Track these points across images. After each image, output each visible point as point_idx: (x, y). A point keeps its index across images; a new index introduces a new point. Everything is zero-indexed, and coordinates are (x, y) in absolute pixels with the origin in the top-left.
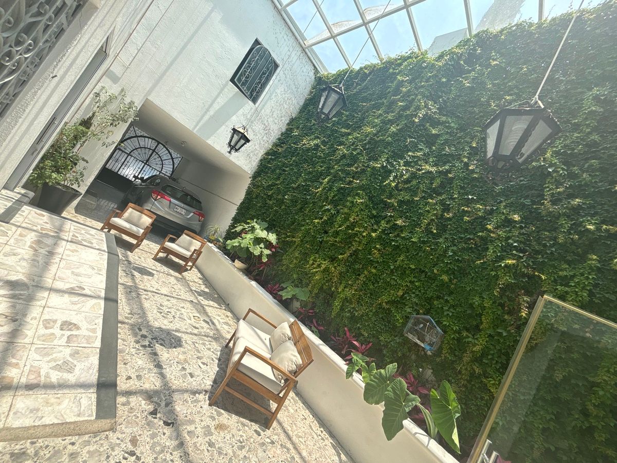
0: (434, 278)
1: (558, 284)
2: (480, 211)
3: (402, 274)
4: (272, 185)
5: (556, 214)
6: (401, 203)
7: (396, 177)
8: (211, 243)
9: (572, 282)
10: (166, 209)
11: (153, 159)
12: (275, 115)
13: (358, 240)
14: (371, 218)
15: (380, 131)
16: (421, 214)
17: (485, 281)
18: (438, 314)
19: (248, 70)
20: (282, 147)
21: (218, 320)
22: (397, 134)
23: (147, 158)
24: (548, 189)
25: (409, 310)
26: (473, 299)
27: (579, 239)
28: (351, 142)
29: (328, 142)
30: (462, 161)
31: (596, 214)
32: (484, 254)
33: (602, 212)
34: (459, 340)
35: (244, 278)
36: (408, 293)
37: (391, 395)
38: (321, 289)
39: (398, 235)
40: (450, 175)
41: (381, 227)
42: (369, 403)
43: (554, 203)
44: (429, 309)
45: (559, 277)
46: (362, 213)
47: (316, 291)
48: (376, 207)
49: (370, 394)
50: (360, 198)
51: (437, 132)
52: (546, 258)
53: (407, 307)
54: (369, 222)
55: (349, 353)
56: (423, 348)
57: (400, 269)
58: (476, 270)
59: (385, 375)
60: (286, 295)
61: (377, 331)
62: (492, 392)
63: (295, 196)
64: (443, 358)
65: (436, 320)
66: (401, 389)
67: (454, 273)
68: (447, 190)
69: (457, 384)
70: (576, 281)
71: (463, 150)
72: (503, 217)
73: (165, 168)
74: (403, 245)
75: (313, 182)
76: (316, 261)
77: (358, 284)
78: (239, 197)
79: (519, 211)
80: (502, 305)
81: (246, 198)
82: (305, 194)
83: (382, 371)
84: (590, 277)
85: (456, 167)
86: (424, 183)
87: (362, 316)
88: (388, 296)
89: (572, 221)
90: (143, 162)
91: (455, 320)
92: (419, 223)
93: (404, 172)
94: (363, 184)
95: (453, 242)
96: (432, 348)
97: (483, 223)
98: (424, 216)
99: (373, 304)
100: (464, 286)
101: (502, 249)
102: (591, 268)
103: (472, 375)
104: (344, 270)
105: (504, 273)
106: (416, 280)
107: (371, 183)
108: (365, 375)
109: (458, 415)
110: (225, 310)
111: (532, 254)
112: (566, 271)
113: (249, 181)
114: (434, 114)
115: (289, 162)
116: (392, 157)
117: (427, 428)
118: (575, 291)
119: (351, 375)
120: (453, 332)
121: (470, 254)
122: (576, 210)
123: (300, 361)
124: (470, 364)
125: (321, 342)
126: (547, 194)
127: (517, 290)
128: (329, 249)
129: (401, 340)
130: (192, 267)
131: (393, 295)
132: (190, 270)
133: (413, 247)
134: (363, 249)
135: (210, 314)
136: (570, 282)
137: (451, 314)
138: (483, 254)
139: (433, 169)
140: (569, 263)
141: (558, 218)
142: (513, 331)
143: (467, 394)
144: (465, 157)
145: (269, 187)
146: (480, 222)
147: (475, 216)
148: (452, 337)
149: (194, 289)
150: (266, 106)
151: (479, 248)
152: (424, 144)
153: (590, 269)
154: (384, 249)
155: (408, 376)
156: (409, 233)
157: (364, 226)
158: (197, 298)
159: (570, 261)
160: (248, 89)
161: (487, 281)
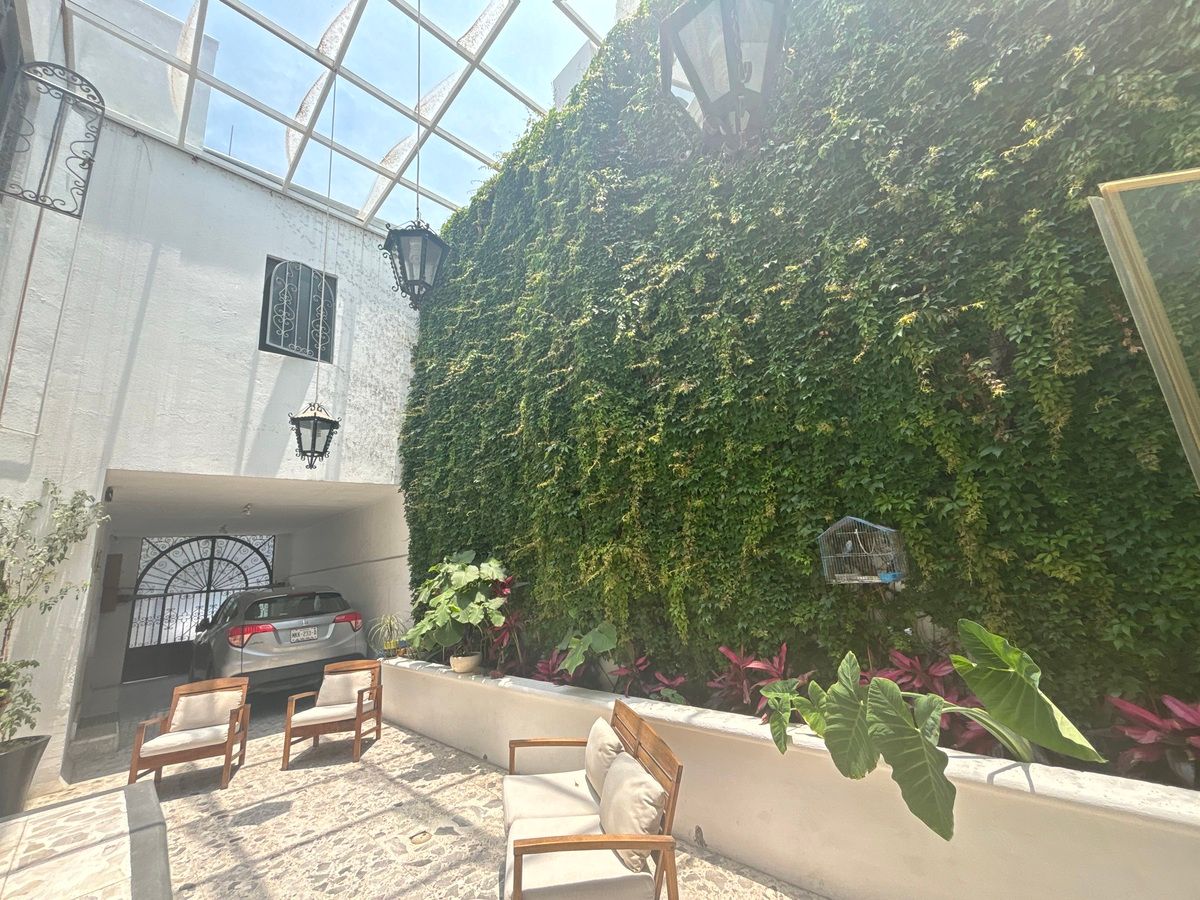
0: (806, 443)
1: (1013, 301)
2: (798, 277)
3: (749, 474)
4: (442, 478)
5: (919, 195)
6: (665, 355)
7: (627, 319)
8: (394, 656)
9: (1033, 281)
10: (276, 650)
11: (218, 574)
12: (379, 359)
13: (637, 467)
14: (633, 415)
15: (557, 268)
16: (710, 351)
17: (894, 384)
18: (862, 502)
19: (282, 313)
20: (423, 403)
21: (472, 808)
22: (585, 252)
23: (204, 579)
24: (875, 169)
25: (805, 531)
26: (899, 429)
27: (985, 205)
28: (524, 317)
29: (492, 344)
30: (715, 221)
31: (978, 151)
32: (857, 340)
33: (986, 141)
34: (930, 523)
35: (485, 684)
36: (783, 500)
37: (882, 727)
38: (632, 603)
39: (698, 412)
40: (711, 256)
41: (660, 418)
42: (856, 777)
43: (900, 181)
44: (841, 504)
45: (1005, 289)
46: (613, 416)
47: (624, 615)
48: (630, 391)
49: (849, 755)
50: (591, 393)
51: (646, 208)
52: (959, 274)
53: (799, 527)
54: (635, 423)
55: (757, 697)
56: (881, 584)
57: (740, 468)
58: (866, 376)
59: (847, 693)
60: (572, 664)
61: (779, 612)
62: (1063, 581)
63: (491, 468)
64: (929, 578)
65: (865, 514)
66: (891, 701)
67: (834, 410)
68: (724, 283)
69: (991, 610)
70: (1038, 274)
71: (705, 204)
72: (842, 259)
73: (252, 575)
74: (715, 422)
75: (507, 424)
76: (591, 557)
77: (689, 547)
78: (400, 537)
79: (859, 231)
80: (953, 405)
81: (413, 532)
82: (506, 453)
83: (836, 687)
84: (1055, 251)
85: (712, 238)
86: (680, 297)
87: (735, 601)
88: (754, 532)
89: (950, 189)
90: (201, 592)
91: (898, 489)
92: (717, 366)
93: (637, 303)
94: (582, 368)
95: (792, 357)
96: (897, 573)
97: (818, 292)
98: (715, 349)
99: (738, 565)
100: (865, 419)
101: (880, 311)
102: (1042, 238)
103: (1003, 572)
104: (648, 538)
105: (914, 346)
106: (779, 468)
107: (595, 356)
108: (812, 719)
109: (1037, 676)
110: (483, 773)
111: (933, 284)
112: (1008, 271)
113: (401, 497)
114: (623, 183)
115: (448, 418)
116: (601, 292)
117: (1004, 746)
118: (1050, 292)
119: (788, 739)
120: (908, 515)
121: (835, 357)
122: (943, 167)
123: (658, 789)
124: (983, 555)
125: (692, 710)
126: (881, 177)
127: (958, 361)
128: (600, 518)
129: (833, 599)
130: (378, 730)
131: (761, 524)
132: (378, 738)
133: (734, 414)
134: (656, 477)
135: (450, 807)
136: (1029, 285)
137: (881, 485)
138: (857, 342)
139: (679, 266)
140: (1000, 256)
141: (927, 201)
142: (1007, 436)
143: (1022, 617)
144: (714, 212)
145: (440, 484)
146: (812, 292)
147: (798, 290)
148: (915, 525)
149: (395, 774)
150: (353, 354)
151: (844, 337)
152: (641, 239)
153: (1042, 241)
154: (690, 451)
155: (895, 662)
156: (712, 395)
157: (630, 436)
158: (409, 790)
159: (1000, 252)
160: (302, 344)
161: (898, 382)
